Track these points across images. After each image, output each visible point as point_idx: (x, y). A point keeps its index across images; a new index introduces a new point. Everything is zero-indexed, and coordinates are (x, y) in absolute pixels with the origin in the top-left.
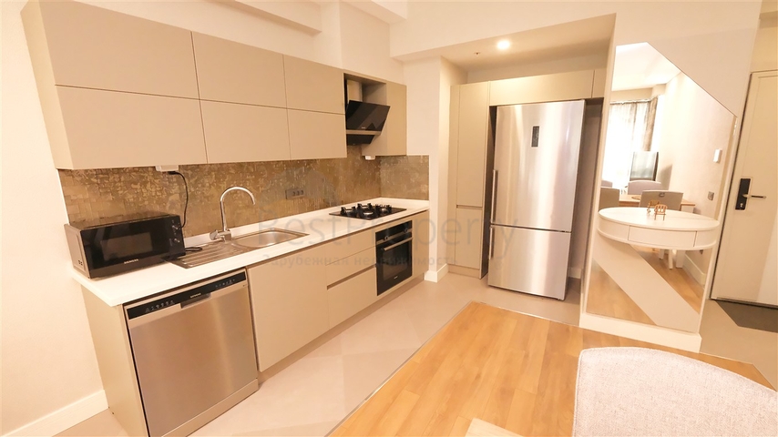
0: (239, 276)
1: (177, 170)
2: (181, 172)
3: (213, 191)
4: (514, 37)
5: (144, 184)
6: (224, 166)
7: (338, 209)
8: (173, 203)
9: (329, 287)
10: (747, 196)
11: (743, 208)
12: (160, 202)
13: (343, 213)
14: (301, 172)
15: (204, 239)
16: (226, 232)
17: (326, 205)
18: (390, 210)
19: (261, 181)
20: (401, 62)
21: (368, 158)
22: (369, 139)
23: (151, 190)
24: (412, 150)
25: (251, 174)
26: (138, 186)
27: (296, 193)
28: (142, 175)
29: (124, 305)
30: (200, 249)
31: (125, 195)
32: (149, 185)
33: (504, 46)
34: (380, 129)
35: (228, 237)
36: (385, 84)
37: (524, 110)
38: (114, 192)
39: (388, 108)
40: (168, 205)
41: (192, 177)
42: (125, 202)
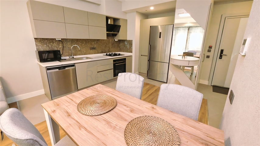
0: (73, 65)
1: (61, 40)
2: (62, 41)
3: (70, 46)
4: (154, 6)
5: (53, 43)
6: (73, 40)
7: (105, 54)
8: (60, 48)
9: (98, 72)
10: (222, 55)
11: (221, 58)
12: (57, 48)
13: (107, 55)
14: (95, 43)
15: (67, 58)
16: (73, 56)
17: (102, 52)
18: (119, 55)
19: (83, 44)
20: (126, 13)
21: (116, 40)
22: (116, 35)
23: (55, 44)
24: (128, 38)
25: (80, 42)
26: (52, 43)
27: (93, 48)
28: (52, 40)
29: (46, 67)
30: (66, 59)
31: (49, 45)
32: (54, 43)
33: (152, 8)
34: (118, 32)
35: (73, 58)
36: (119, 19)
37: (161, 27)
38: (46, 44)
39: (120, 26)
40: (59, 48)
41: (65, 42)
42: (49, 47)
